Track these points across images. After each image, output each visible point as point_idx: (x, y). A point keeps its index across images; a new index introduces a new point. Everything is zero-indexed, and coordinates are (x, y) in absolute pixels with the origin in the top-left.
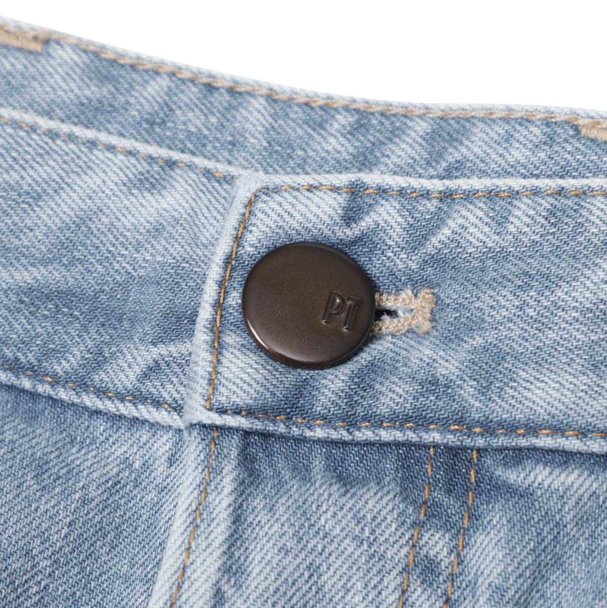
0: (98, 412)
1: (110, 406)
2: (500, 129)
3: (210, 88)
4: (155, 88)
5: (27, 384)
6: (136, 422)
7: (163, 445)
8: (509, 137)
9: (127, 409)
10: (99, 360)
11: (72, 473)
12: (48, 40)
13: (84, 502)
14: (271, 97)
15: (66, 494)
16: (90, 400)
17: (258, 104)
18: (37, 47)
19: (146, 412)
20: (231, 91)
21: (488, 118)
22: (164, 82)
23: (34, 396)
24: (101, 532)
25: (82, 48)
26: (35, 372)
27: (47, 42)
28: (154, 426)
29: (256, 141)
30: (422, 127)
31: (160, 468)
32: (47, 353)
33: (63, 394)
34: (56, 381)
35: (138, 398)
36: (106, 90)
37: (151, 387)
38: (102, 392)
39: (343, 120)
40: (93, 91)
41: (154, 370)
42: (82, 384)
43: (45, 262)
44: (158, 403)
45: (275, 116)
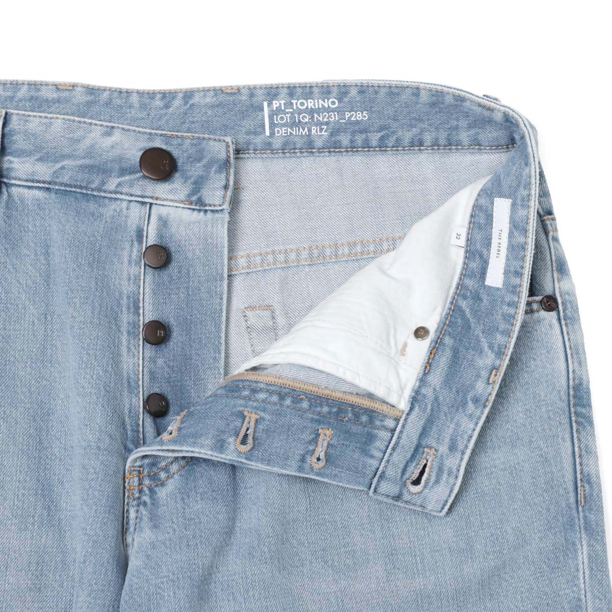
0: (105, 197)
1: (109, 195)
2: (202, 94)
3: (121, 92)
4: (106, 94)
5: (85, 192)
6: (116, 199)
7: (124, 204)
8: (205, 96)
9: (113, 196)
10: (103, 183)
11: (101, 215)
12: (74, 86)
13: (106, 222)
14: (138, 92)
15: (101, 220)
16: (103, 194)
17: (135, 95)
18: (71, 88)
19: (118, 196)
20: (127, 92)
21: (198, 90)
22: (108, 92)
23: (87, 194)
24: (112, 229)
25: (83, 86)
26: (86, 188)
27: (73, 86)
28: (121, 200)
29: (137, 105)
30: (181, 95)
31: (125, 211)
32: (89, 183)
33: (95, 193)
34: (92, 190)
35: (116, 192)
36: (93, 97)
37: (119, 189)
38: (105, 191)
39: (159, 96)
40: (89, 98)
41: (119, 184)
42: (99, 190)
43: (84, 158)
44: (121, 194)
45: (140, 97)
